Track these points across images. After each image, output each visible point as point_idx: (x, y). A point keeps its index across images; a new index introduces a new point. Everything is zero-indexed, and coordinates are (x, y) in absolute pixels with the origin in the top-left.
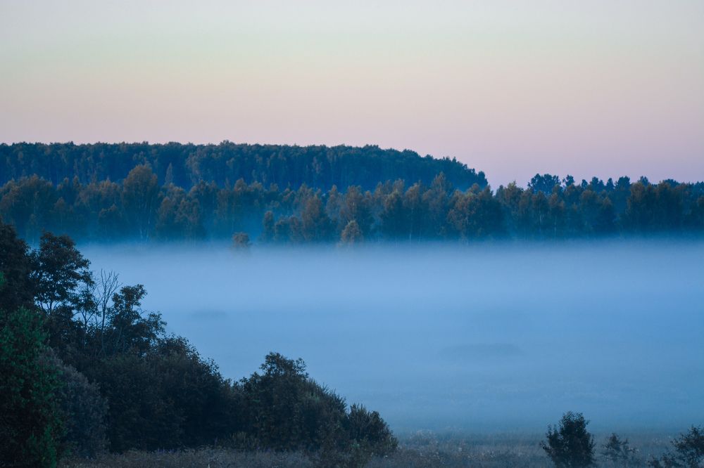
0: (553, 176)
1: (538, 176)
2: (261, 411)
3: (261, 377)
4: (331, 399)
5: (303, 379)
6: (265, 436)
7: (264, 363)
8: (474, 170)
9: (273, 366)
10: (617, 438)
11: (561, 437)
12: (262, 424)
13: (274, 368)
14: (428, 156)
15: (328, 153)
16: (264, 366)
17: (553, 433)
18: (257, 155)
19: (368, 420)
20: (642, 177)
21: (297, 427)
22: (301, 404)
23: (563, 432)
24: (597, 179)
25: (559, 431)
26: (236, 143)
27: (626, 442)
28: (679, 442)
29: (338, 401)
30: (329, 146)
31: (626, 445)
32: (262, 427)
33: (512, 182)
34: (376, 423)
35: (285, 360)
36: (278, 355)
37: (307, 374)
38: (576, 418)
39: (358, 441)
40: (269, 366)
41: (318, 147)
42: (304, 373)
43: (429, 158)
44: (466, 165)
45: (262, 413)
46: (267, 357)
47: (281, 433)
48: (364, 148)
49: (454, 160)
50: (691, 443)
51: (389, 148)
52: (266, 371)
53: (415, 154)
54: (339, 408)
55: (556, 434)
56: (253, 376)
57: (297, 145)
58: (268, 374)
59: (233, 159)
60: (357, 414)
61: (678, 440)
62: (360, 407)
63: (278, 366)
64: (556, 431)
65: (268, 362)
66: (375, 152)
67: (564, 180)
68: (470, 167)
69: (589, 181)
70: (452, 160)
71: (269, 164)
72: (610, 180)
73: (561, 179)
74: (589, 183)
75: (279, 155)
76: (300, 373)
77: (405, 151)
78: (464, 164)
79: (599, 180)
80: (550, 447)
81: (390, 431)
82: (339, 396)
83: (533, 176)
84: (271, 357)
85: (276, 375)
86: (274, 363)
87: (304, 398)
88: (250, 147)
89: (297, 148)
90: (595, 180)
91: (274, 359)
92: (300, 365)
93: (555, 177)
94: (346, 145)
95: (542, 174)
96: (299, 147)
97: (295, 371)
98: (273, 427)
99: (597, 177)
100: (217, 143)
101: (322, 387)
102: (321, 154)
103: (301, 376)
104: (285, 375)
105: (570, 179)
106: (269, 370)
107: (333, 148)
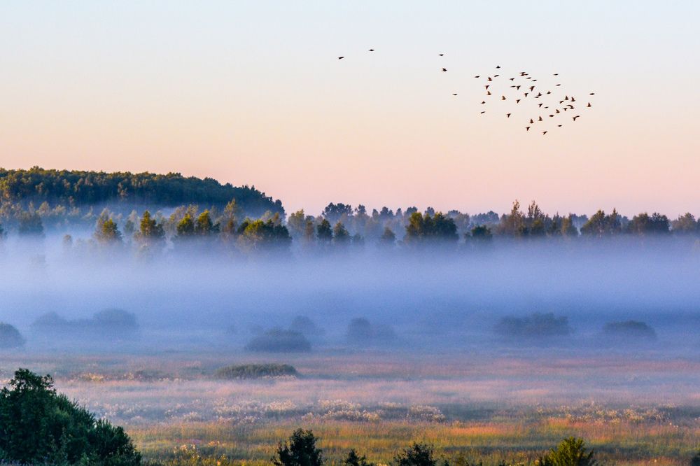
0: (345, 205)
1: (331, 205)
2: (9, 424)
3: (10, 393)
4: (81, 414)
5: (51, 395)
6: (13, 448)
7: (14, 379)
8: (271, 198)
9: (22, 381)
10: (356, 454)
11: (290, 453)
12: (10, 437)
13: (23, 383)
14: (228, 184)
15: (132, 180)
16: (13, 382)
17: (283, 449)
18: (65, 181)
19: (113, 434)
20: (429, 208)
21: (44, 440)
22: (47, 418)
23: (293, 448)
24: (387, 209)
25: (289, 447)
26: (46, 169)
27: (364, 458)
28: (402, 458)
29: (87, 416)
30: (134, 173)
31: (364, 460)
32: (10, 440)
33: (300, 210)
34: (120, 438)
35: (33, 376)
36: (27, 371)
37: (55, 390)
38: (305, 435)
39: (88, 455)
40: (18, 382)
41: (123, 174)
42: (52, 389)
43: (229, 186)
44: (264, 193)
45: (10, 426)
46: (17, 373)
47: (28, 446)
48: (167, 175)
49: (253, 188)
50: (413, 459)
51: (190, 176)
52: (15, 386)
53: (216, 182)
54: (88, 423)
55: (286, 450)
56: (3, 391)
57: (104, 171)
58: (18, 389)
59: (42, 184)
60: (102, 429)
61: (401, 455)
62: (105, 422)
63: (27, 383)
64: (286, 447)
65: (17, 378)
66: (177, 180)
67: (356, 210)
68: (267, 195)
69: (379, 210)
70: (250, 188)
71: (76, 189)
72: (399, 210)
73: (353, 208)
74: (379, 213)
75: (86, 180)
76: (48, 389)
77: (206, 179)
78: (262, 192)
79: (389, 210)
80: (280, 462)
81: (134, 445)
82: (88, 411)
83: (327, 205)
84: (20, 373)
85: (25, 391)
86: (23, 379)
87: (50, 413)
88: (58, 173)
89: (103, 175)
90: (385, 209)
91: (23, 375)
92: (48, 381)
93: (347, 206)
94: (150, 172)
95: (335, 203)
96: (105, 174)
97: (43, 387)
98: (20, 440)
99: (387, 207)
100: (27, 169)
101: (72, 403)
102: (126, 180)
103: (49, 392)
104: (33, 391)
105: (362, 208)
106: (19, 386)
107: (137, 175)
